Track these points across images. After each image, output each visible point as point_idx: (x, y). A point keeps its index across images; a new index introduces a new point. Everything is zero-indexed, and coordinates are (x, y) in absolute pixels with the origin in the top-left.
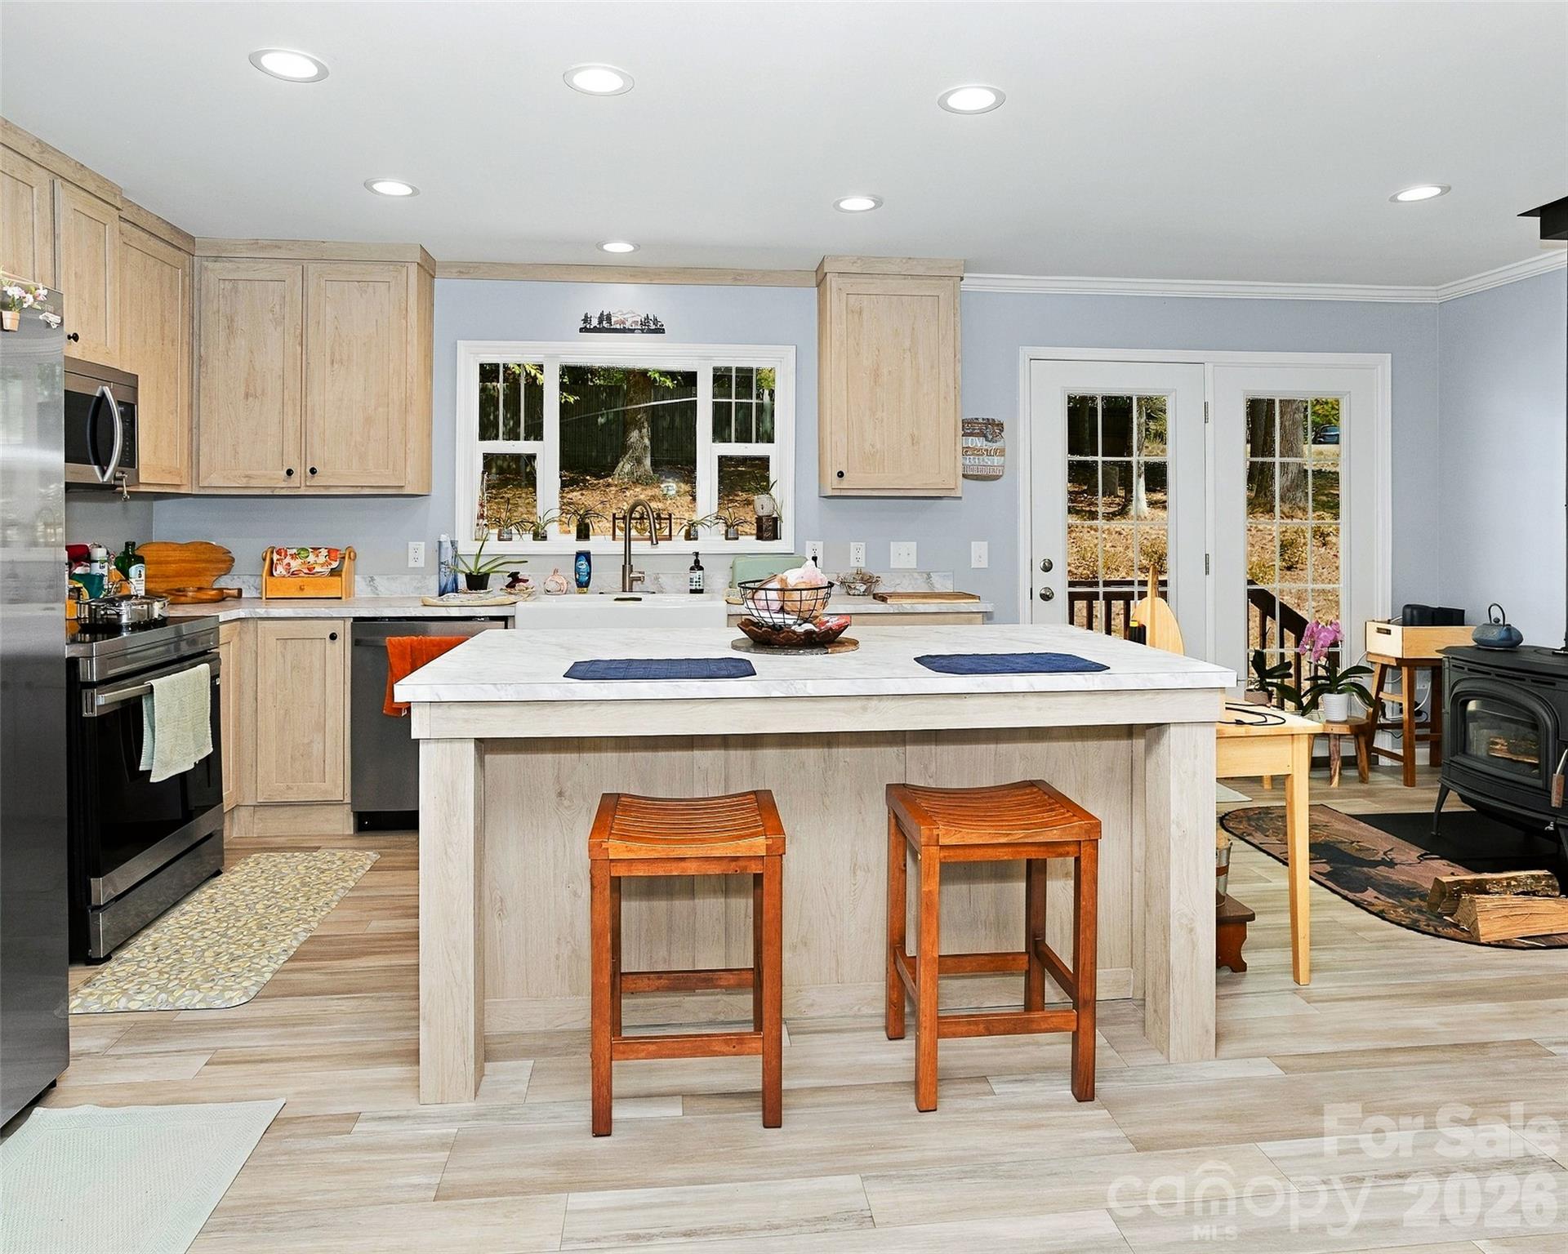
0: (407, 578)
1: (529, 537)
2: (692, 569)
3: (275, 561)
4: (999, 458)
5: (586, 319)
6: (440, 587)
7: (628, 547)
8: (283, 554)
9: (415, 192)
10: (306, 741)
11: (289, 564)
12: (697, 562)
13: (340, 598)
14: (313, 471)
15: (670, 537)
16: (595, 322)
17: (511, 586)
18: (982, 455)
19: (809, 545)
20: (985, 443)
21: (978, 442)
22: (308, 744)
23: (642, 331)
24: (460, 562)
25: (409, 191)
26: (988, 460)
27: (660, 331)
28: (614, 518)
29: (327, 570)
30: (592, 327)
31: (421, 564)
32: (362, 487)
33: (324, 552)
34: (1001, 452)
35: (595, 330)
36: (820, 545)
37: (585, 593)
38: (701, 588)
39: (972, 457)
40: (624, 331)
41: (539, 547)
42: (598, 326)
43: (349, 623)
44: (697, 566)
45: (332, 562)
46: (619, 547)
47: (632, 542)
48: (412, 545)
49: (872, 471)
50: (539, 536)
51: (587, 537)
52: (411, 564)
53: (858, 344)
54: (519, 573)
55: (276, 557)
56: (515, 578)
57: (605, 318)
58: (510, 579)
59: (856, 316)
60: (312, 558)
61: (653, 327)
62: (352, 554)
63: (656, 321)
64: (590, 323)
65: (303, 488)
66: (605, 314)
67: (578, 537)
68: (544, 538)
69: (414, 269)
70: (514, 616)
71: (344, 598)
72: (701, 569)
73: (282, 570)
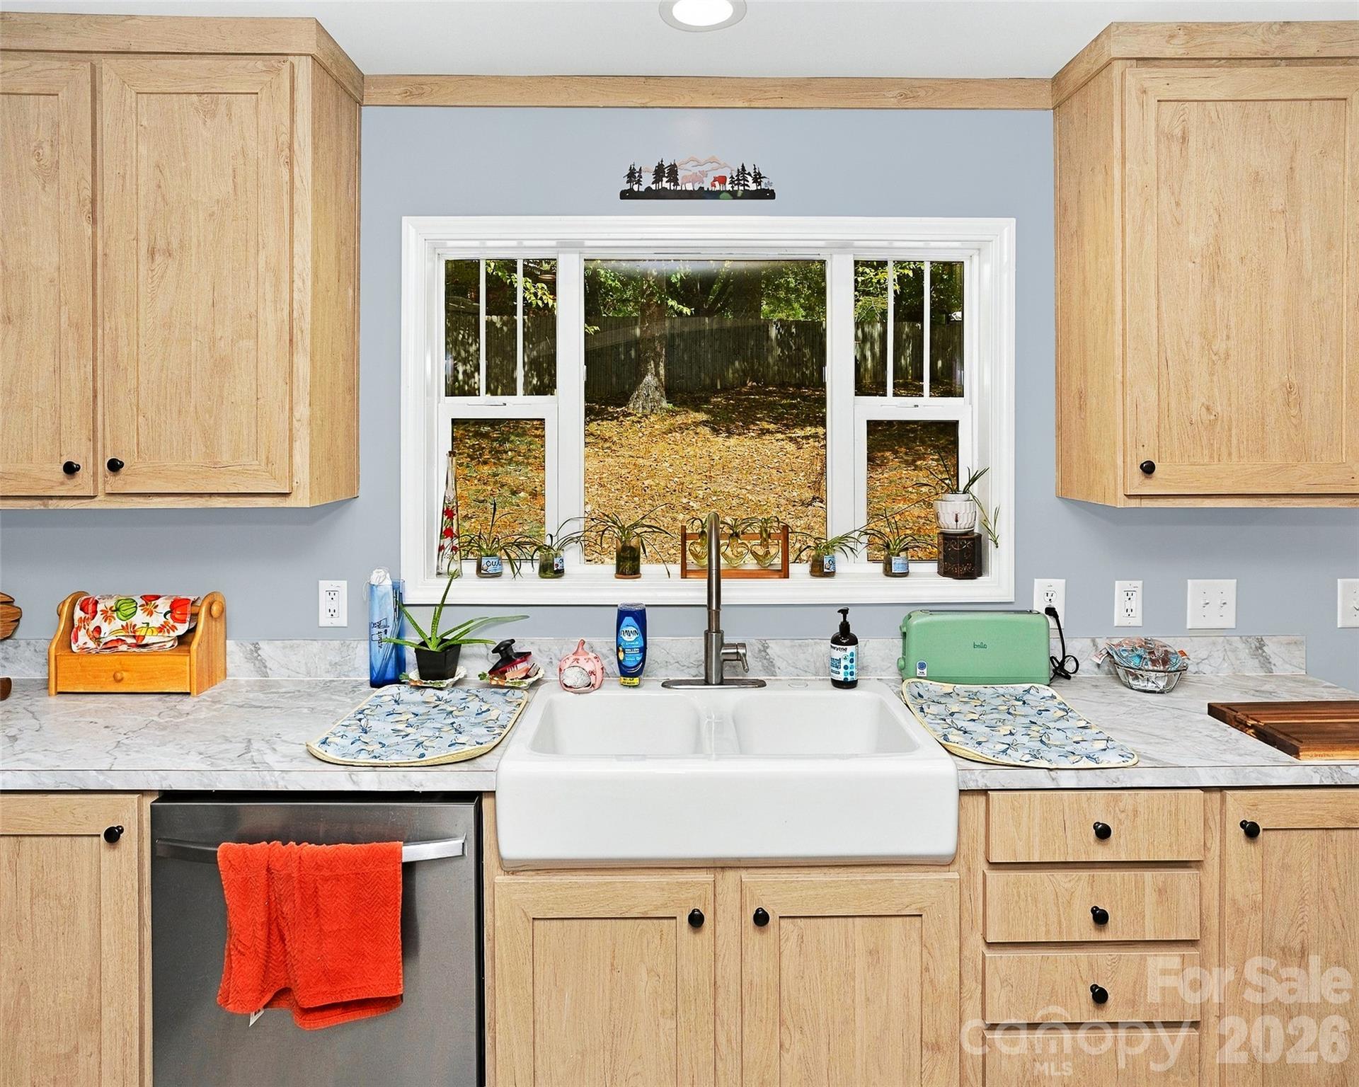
0: (315, 647)
1: (530, 570)
2: (836, 641)
3: (76, 623)
5: (632, 176)
6: (372, 668)
7: (714, 593)
8: (90, 611)
10: (63, 1049)
11: (98, 629)
12: (845, 627)
13: (189, 694)
14: (114, 466)
15: (784, 573)
16: (647, 181)
17: (497, 671)
19: (1040, 586)
22: (67, 1057)
23: (734, 195)
24: (405, 618)
27: (768, 194)
28: (685, 537)
29: (168, 639)
30: (642, 189)
31: (342, 620)
32: (211, 495)
33: (163, 605)
35: (649, 194)
36: (1059, 585)
37: (635, 687)
38: (855, 677)
40: (701, 194)
41: (550, 590)
42: (653, 187)
43: (148, 801)
44: (845, 636)
45: (177, 625)
46: (696, 591)
47: (723, 581)
48: (325, 585)
49: (1206, 460)
50: (550, 570)
51: (635, 572)
52: (324, 620)
53: (1178, 204)
54: (513, 641)
55: (78, 614)
56: (507, 656)
57: (666, 172)
58: (497, 657)
59: (1176, 148)
60: (139, 618)
61: (753, 187)
62: (215, 608)
63: (758, 178)
64: (639, 182)
65: (101, 497)
66: (666, 164)
67: (618, 572)
68: (559, 573)
69: (304, 70)
70: (494, 792)
71: (194, 692)
72: (854, 641)
73: (87, 639)
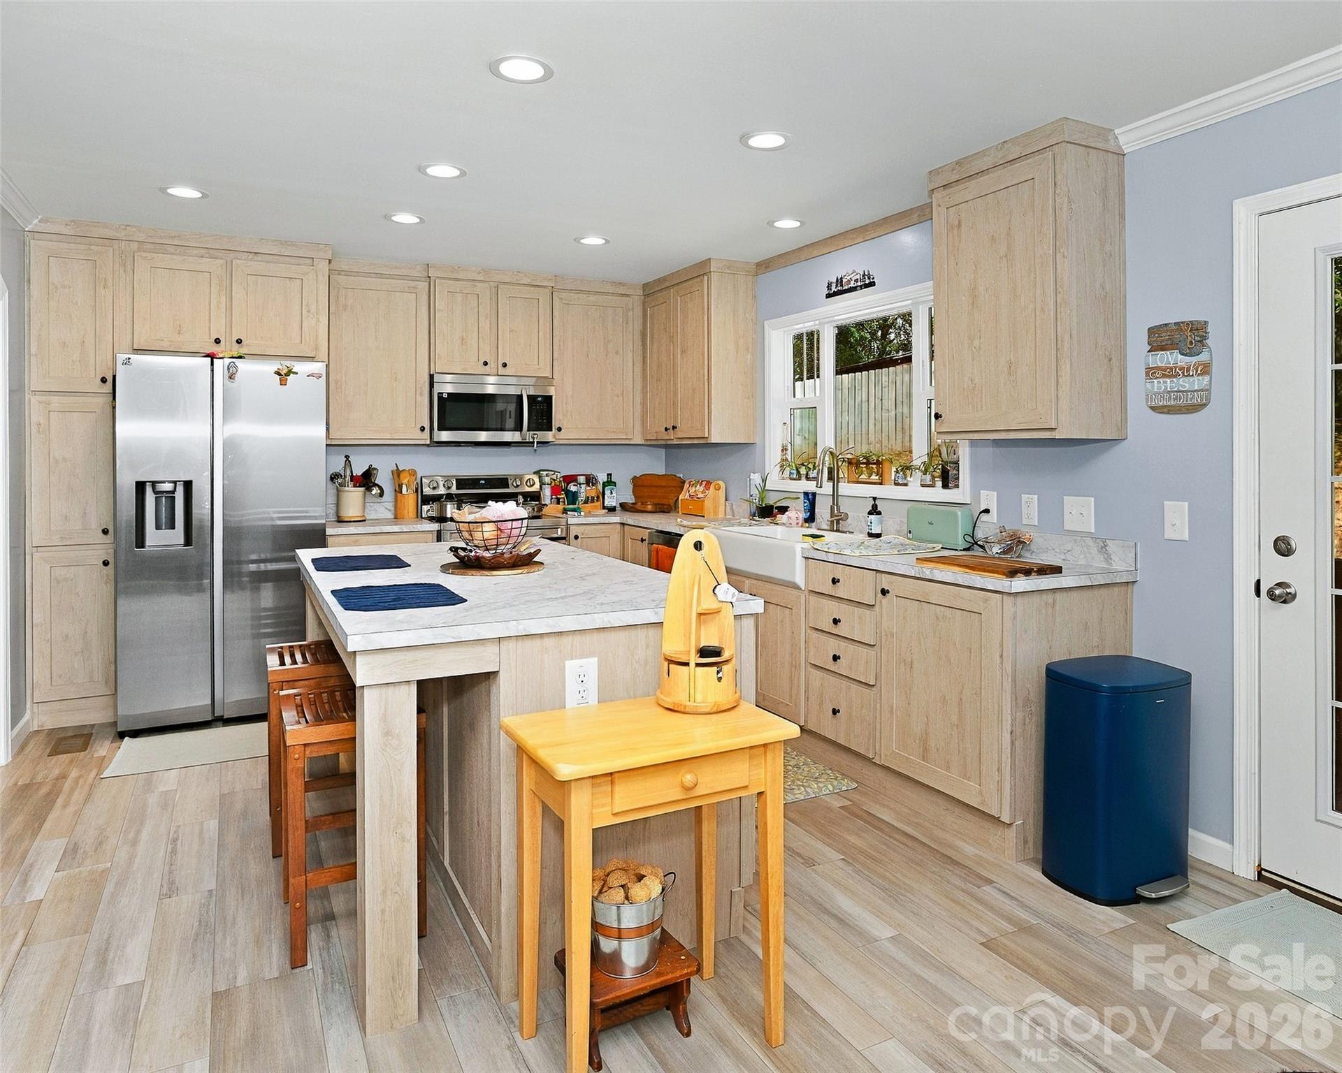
2: (871, 512)
4: (1200, 378)
6: (751, 512)
7: (835, 489)
8: (689, 484)
9: (607, 241)
11: (690, 491)
12: (875, 507)
14: (674, 427)
18: (1175, 376)
19: (983, 495)
20: (1180, 357)
21: (1173, 358)
25: (604, 241)
26: (1184, 383)
29: (703, 496)
33: (704, 483)
34: (1206, 369)
36: (993, 495)
39: (1161, 380)
44: (874, 511)
45: (706, 491)
49: (970, 410)
53: (957, 264)
55: (687, 486)
56: (779, 511)
59: (955, 231)
62: (717, 486)
69: (709, 277)
72: (879, 513)
73: (688, 495)
